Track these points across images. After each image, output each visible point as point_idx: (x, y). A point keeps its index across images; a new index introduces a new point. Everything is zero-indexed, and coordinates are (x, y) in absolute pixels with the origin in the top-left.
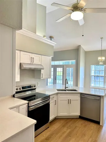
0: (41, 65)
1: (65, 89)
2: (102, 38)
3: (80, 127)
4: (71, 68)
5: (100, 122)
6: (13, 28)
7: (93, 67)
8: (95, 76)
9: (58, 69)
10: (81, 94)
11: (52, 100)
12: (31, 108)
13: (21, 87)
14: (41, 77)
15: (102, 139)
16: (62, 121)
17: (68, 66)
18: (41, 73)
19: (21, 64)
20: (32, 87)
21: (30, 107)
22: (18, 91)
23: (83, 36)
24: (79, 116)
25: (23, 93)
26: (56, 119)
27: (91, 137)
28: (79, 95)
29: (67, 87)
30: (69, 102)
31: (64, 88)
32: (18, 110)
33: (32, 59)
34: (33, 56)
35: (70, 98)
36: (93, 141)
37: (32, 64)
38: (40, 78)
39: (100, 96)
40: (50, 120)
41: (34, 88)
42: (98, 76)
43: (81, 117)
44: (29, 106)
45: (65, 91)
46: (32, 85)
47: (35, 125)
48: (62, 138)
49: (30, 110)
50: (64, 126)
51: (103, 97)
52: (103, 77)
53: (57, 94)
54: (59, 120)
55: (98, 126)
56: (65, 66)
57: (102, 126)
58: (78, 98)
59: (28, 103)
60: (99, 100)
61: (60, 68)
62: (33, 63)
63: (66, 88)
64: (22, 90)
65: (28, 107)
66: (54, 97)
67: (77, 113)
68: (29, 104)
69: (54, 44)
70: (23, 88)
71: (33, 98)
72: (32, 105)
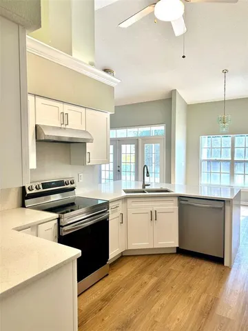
0: (85, 132)
1: (144, 190)
2: (225, 72)
3: (180, 272)
4: (153, 145)
5: (223, 259)
6: (18, 24)
7: (205, 141)
8: (209, 161)
9: (123, 147)
10: (180, 198)
11: (113, 212)
12: (66, 228)
13: (40, 183)
14: (87, 160)
15: (231, 293)
16: (138, 262)
17: (148, 139)
18: (88, 151)
19: (38, 128)
20: (67, 185)
21: (62, 227)
22: (33, 192)
23: (184, 57)
24: (177, 248)
25: (43, 198)
26: (123, 257)
27: (205, 291)
28: (176, 200)
29: (148, 185)
30: (153, 216)
31: (140, 188)
32: (35, 233)
33: (64, 117)
34: (66, 108)
35: (155, 208)
36: (211, 299)
37: (65, 128)
38: (84, 163)
39: (223, 201)
40: (110, 258)
41: (69, 186)
42: (216, 161)
43: (180, 251)
44: (61, 224)
45: (144, 192)
46: (65, 180)
47: (78, 259)
48: (139, 296)
49: (64, 234)
50: (142, 271)
51: (229, 201)
52: (229, 163)
53: (125, 199)
54: (130, 258)
55: (220, 268)
56: (140, 140)
57: (229, 268)
58: (173, 206)
59: (59, 219)
60: (221, 209)
61: (128, 146)
62: (67, 127)
63: (144, 186)
64: (42, 190)
65: (60, 226)
66: (117, 207)
67: (171, 241)
68: (61, 220)
69: (115, 82)
70: (45, 185)
71: (69, 209)
72: (69, 223)
